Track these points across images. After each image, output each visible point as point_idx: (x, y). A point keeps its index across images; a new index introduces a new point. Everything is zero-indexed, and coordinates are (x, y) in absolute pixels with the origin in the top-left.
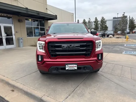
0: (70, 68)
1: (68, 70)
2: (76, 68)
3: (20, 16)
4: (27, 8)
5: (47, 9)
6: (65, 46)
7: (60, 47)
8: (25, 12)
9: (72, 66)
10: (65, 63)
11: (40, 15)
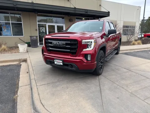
0: (58, 63)
1: (56, 64)
2: (62, 64)
3: (69, 16)
4: (75, 8)
5: (100, 5)
6: (55, 42)
7: (51, 43)
8: (73, 12)
9: (59, 61)
10: (54, 58)
11: (88, 13)
